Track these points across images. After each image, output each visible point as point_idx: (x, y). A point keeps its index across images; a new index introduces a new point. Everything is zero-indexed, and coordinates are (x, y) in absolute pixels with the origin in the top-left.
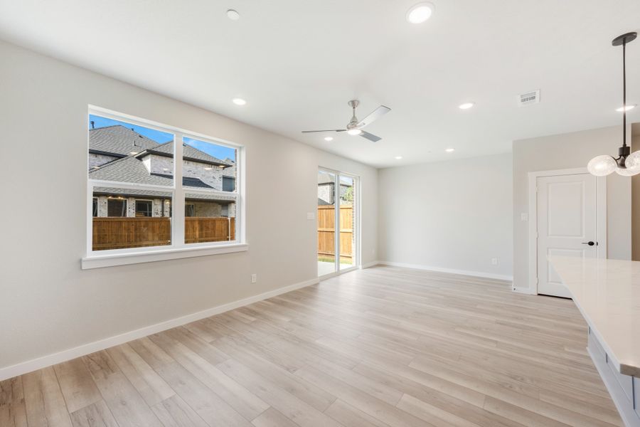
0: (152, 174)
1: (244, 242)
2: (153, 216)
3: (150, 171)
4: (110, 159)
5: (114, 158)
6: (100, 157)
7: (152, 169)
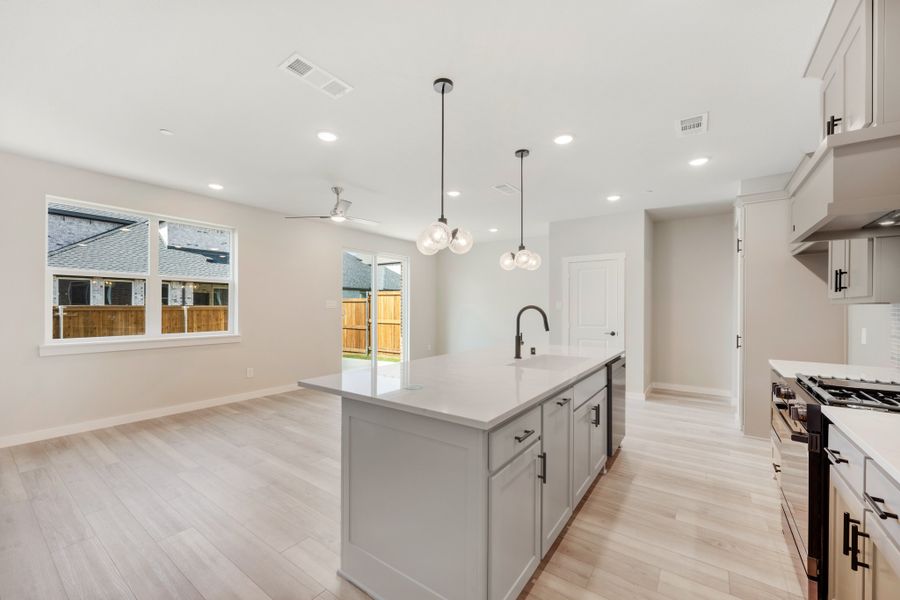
0: (169, 247)
1: (236, 333)
2: (170, 304)
3: (167, 244)
4: (110, 226)
5: (117, 226)
6: (96, 223)
7: (169, 240)
